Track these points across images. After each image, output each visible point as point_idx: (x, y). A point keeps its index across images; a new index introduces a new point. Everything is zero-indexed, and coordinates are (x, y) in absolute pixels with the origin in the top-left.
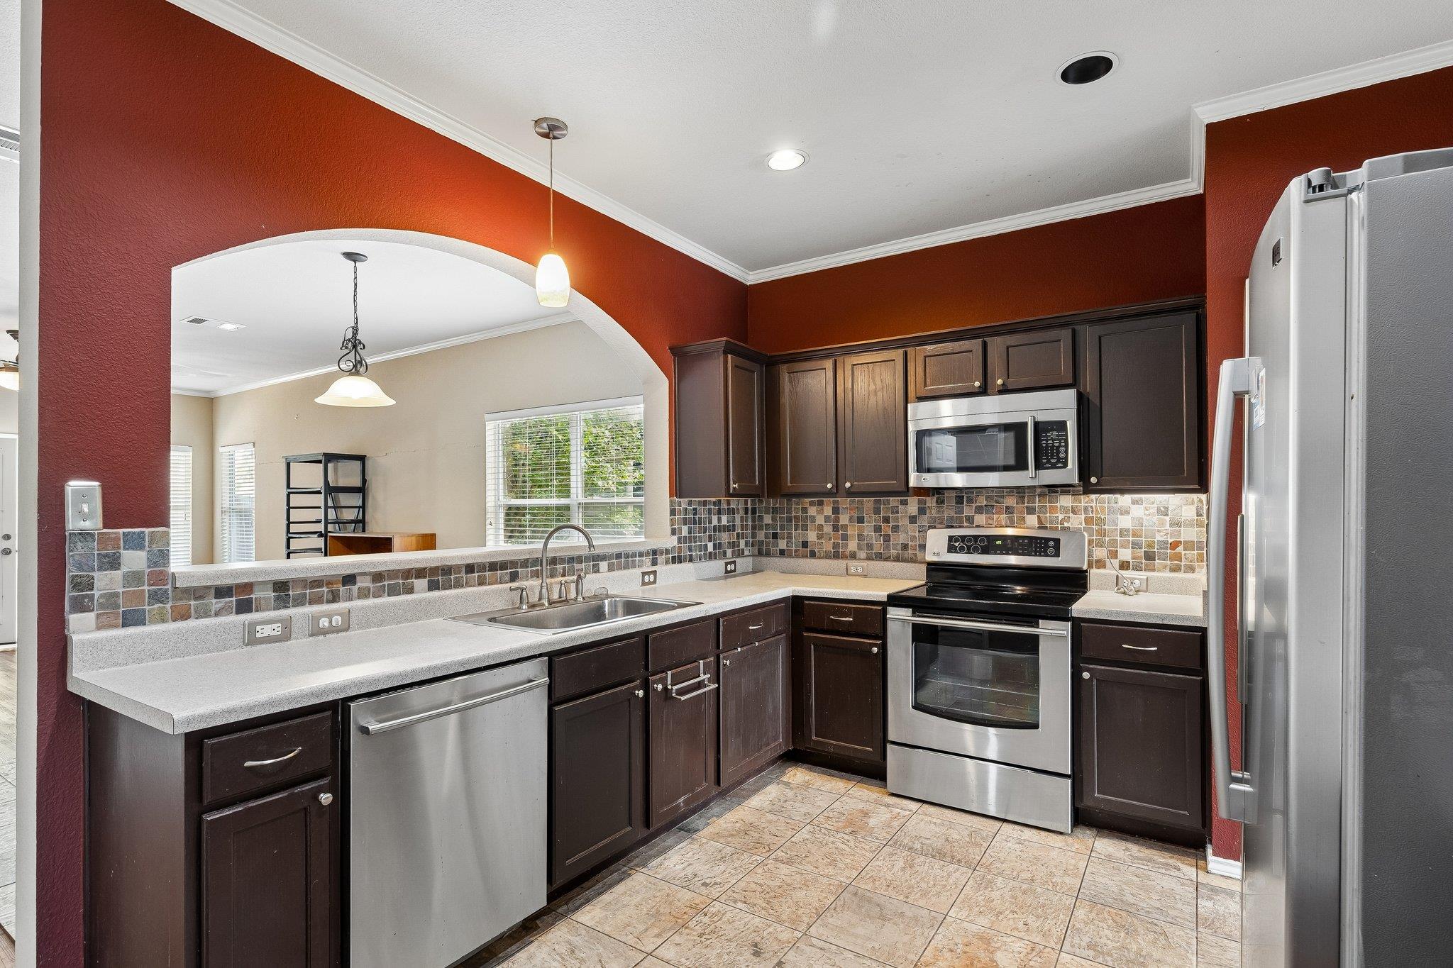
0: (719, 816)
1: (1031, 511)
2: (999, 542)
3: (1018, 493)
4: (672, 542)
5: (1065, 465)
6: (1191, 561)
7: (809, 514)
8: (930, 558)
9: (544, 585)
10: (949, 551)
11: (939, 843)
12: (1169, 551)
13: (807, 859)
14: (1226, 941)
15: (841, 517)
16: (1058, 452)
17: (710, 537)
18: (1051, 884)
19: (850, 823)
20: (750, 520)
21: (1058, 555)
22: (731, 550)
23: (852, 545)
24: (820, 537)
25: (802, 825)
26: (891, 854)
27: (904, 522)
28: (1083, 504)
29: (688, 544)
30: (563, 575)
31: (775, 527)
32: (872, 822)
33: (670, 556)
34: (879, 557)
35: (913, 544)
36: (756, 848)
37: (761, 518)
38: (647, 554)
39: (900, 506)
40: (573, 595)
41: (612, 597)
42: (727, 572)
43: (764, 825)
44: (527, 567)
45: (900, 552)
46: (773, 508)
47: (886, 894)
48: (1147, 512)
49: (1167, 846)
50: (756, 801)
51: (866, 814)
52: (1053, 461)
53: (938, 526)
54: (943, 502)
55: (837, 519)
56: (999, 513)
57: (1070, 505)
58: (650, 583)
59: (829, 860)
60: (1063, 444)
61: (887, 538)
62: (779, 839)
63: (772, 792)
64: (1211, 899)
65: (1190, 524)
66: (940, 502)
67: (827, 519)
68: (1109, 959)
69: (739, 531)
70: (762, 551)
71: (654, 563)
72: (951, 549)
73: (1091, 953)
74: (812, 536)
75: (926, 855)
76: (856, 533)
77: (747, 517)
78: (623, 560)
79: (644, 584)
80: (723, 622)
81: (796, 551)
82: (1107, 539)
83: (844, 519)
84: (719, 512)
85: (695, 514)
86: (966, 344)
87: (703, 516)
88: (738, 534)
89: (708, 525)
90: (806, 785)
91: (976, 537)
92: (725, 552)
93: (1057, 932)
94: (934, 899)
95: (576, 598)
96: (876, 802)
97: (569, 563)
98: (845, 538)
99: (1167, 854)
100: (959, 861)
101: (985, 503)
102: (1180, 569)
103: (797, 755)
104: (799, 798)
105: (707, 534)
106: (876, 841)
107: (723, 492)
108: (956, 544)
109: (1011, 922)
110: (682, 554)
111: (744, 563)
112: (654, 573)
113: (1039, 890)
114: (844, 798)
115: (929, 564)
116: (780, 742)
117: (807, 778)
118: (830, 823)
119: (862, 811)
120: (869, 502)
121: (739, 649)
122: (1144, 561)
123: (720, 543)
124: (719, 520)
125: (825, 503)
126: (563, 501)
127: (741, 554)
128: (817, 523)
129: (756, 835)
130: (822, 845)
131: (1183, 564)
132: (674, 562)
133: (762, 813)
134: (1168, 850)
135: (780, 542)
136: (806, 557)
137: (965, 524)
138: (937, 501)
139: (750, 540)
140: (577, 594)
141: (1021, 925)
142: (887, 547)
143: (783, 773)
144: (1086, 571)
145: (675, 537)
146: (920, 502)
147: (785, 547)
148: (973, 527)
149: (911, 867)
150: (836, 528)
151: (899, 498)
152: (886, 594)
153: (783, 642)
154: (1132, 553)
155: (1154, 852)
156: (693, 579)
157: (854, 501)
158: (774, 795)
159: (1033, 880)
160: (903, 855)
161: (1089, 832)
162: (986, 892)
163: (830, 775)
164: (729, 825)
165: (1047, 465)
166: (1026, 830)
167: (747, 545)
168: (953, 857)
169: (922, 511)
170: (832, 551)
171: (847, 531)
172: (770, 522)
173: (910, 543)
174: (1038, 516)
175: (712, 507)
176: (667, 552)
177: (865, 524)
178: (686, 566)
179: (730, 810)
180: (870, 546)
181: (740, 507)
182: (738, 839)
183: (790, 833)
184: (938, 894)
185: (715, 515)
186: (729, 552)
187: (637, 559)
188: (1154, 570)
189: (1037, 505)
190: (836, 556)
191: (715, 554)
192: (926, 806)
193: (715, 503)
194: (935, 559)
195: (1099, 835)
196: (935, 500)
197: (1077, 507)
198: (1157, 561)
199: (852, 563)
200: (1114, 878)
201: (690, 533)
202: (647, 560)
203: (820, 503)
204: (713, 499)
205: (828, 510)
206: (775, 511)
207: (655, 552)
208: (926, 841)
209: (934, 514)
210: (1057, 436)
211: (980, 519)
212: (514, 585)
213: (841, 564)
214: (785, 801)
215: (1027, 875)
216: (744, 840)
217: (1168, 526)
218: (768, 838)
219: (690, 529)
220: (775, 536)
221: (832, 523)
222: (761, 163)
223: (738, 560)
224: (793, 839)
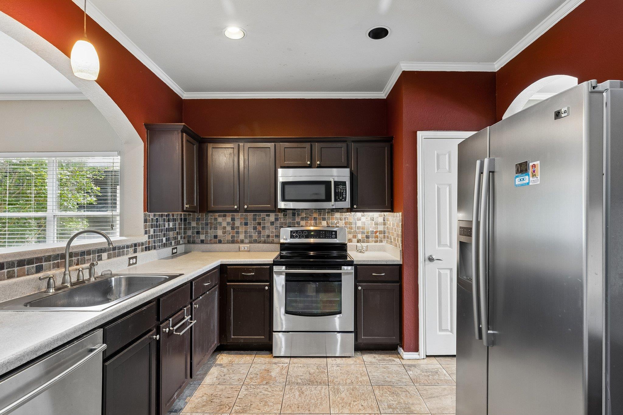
0: (191, 395)
1: (324, 219)
2: (312, 233)
3: (319, 211)
4: (145, 238)
5: (345, 200)
6: (381, 238)
7: (218, 221)
8: (282, 241)
9: (67, 272)
10: (291, 238)
11: (307, 376)
12: (374, 235)
13: (252, 406)
14: (425, 386)
15: (236, 222)
16: (343, 194)
17: (164, 234)
18: (359, 382)
19: (263, 378)
20: (183, 225)
21: (336, 238)
22: (174, 241)
23: (242, 237)
24: (224, 233)
25: (240, 387)
26: (291, 389)
27: (268, 225)
28: (344, 216)
29: (153, 239)
30: (77, 264)
31: (198, 228)
32: (273, 374)
33: (144, 246)
34: (256, 242)
35: (272, 235)
36: (221, 409)
37: (190, 223)
38: (131, 246)
39: (266, 217)
40: (87, 276)
41: (117, 275)
42: (173, 253)
43: (219, 393)
44: (50, 261)
45: (266, 239)
46: (197, 218)
47: (299, 412)
48: (367, 220)
49: (385, 352)
50: (208, 380)
51: (268, 371)
52: (340, 198)
53: (284, 226)
54: (286, 215)
55: (234, 224)
56: (311, 220)
57: (339, 217)
58: (133, 264)
59: (263, 403)
60: (345, 191)
61: (259, 233)
62: (231, 399)
63: (214, 371)
64: (411, 370)
65: (381, 224)
66: (285, 215)
67: (228, 224)
68: (398, 410)
69: (178, 231)
70: (190, 241)
71: (135, 251)
72: (292, 237)
73: (391, 410)
74: (220, 233)
75: (306, 385)
76: (244, 230)
77: (181, 223)
78: (117, 251)
79: (130, 265)
80: (195, 283)
81: (210, 240)
82: (353, 230)
83: (237, 223)
84: (169, 221)
85: (157, 222)
86: (304, 145)
87: (161, 223)
88: (177, 232)
89: (163, 228)
90: (231, 363)
91: (302, 231)
92: (171, 243)
93: (375, 404)
94: (321, 407)
95: (90, 279)
96: (270, 363)
97: (81, 255)
98: (238, 233)
99: (388, 355)
100: (320, 383)
101: (305, 216)
102: (378, 242)
103: (222, 348)
104: (231, 371)
105: (163, 233)
106: (280, 384)
107: (180, 209)
108: (294, 235)
109: (356, 407)
110: (150, 245)
111: (181, 248)
112: (136, 257)
113: (357, 387)
114: (253, 365)
115: (282, 244)
116: (215, 343)
117: (229, 358)
118: (253, 381)
119: (266, 370)
120: (250, 215)
121: (201, 297)
122: (365, 239)
123: (169, 238)
124: (169, 225)
125: (227, 216)
126: (40, 214)
127: (178, 243)
128: (222, 226)
129: (218, 401)
130: (256, 395)
131: (379, 239)
132: (146, 250)
133: (214, 386)
134: (387, 354)
135: (201, 236)
136: (216, 243)
137: (296, 225)
138: (283, 215)
139: (183, 235)
140: (90, 276)
141: (361, 407)
142: (259, 237)
143: (216, 360)
144: (347, 244)
145: (147, 236)
146: (276, 215)
147: (204, 238)
148: (299, 227)
149: (303, 393)
150: (233, 228)
151: (266, 214)
152: (272, 260)
153: (217, 290)
154: (362, 236)
155: (383, 356)
156: (157, 259)
157: (243, 215)
158: (216, 374)
159: (352, 383)
160: (296, 388)
161: (358, 354)
162: (339, 395)
163: (240, 354)
164: (199, 399)
165: (338, 200)
166: (337, 359)
167: (181, 238)
168: (317, 382)
169: (277, 219)
170: (231, 239)
171: (239, 229)
172: (195, 225)
173: (271, 235)
174: (327, 222)
175: (165, 218)
176: (142, 244)
177: (249, 226)
178: (153, 252)
179: (195, 389)
180: (251, 237)
181: (178, 218)
182: (208, 407)
183: (236, 394)
184: (321, 404)
185: (166, 222)
186: (173, 242)
187: (125, 250)
188: (369, 242)
189: (326, 217)
190: (233, 242)
191: (167, 244)
192: (292, 359)
193: (167, 216)
194: (285, 241)
195: (362, 354)
196: (282, 214)
197: (342, 217)
198: (370, 239)
199: (242, 246)
200: (378, 372)
201: (154, 232)
202: (131, 250)
203: (225, 216)
204: (166, 213)
205: (229, 219)
206: (198, 219)
207: (135, 245)
208: (302, 377)
209: (282, 220)
210: (342, 188)
211: (303, 223)
212: (41, 275)
213: (236, 246)
214: (224, 375)
215: (349, 381)
216: (212, 406)
217: (374, 225)
218: (225, 401)
219: (154, 230)
220: (198, 233)
221: (231, 226)
222: (220, 31)
223: (178, 247)
224: (239, 397)
